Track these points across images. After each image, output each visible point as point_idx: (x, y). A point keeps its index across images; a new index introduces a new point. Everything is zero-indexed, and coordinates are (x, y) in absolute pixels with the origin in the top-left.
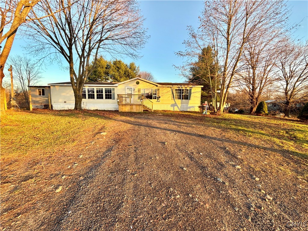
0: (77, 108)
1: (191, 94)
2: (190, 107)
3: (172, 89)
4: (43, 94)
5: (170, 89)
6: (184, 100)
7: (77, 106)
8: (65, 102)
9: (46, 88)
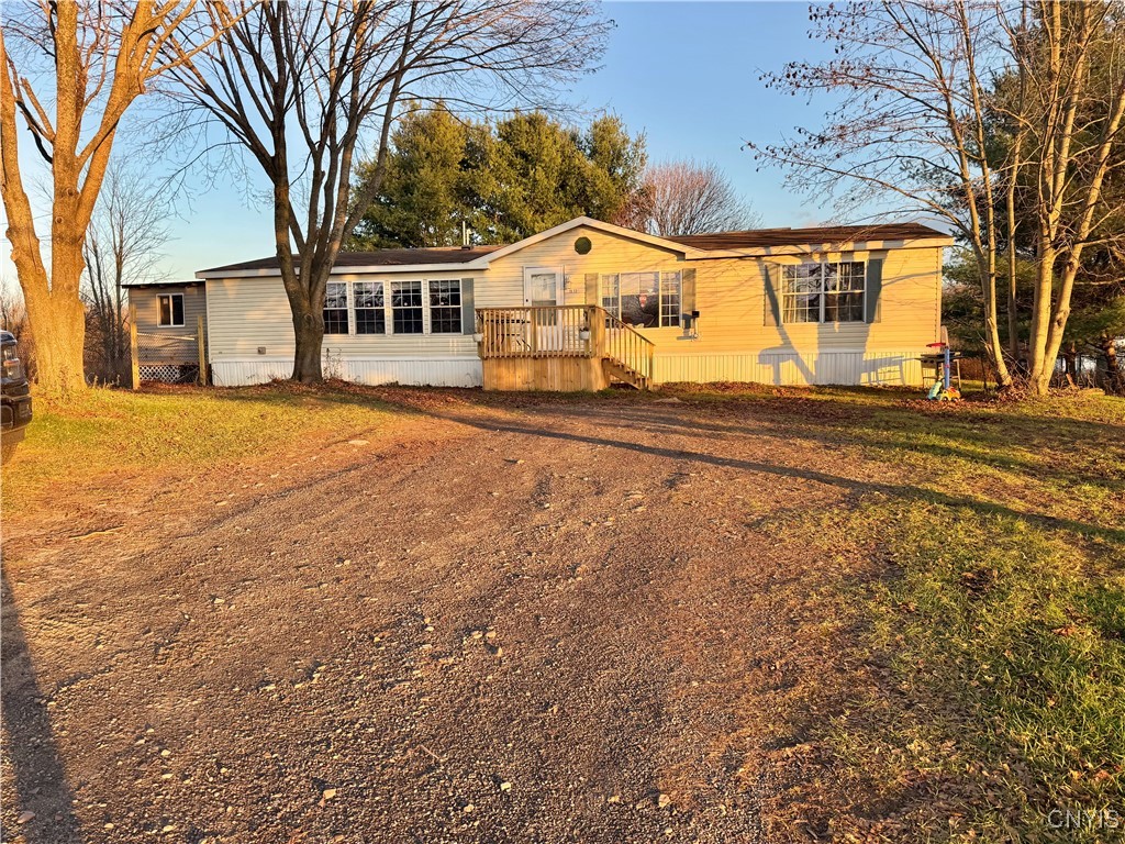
0: (304, 372)
1: (880, 287)
2: (874, 366)
3: (767, 271)
4: (179, 320)
5: (752, 269)
6: (837, 324)
7: (302, 364)
8: (261, 351)
9: (188, 290)
